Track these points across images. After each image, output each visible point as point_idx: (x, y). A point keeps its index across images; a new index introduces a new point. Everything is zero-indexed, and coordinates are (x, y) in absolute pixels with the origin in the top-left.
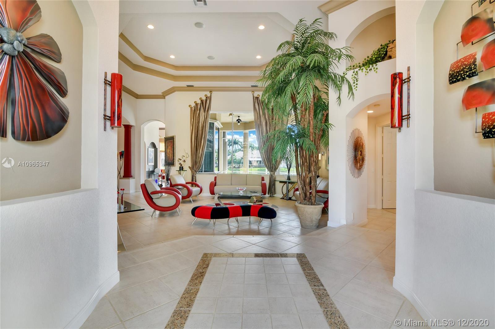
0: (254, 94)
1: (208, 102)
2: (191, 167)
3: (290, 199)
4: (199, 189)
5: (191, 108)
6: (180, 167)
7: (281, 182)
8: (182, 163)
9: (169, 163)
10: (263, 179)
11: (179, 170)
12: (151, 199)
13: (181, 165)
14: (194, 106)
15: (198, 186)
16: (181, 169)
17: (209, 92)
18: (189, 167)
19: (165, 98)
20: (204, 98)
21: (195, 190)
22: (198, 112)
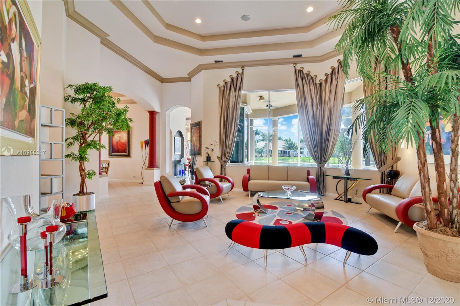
0: (296, 67)
1: (239, 79)
2: (219, 157)
3: (349, 201)
4: (230, 184)
5: (220, 88)
6: (207, 157)
7: (334, 177)
8: (210, 153)
9: (196, 152)
10: (309, 173)
11: (206, 161)
12: (169, 202)
13: (208, 155)
14: (223, 86)
15: (229, 181)
16: (209, 159)
17: (241, 68)
18: (218, 157)
19: (191, 81)
20: (235, 76)
21: (225, 185)
22: (228, 91)
